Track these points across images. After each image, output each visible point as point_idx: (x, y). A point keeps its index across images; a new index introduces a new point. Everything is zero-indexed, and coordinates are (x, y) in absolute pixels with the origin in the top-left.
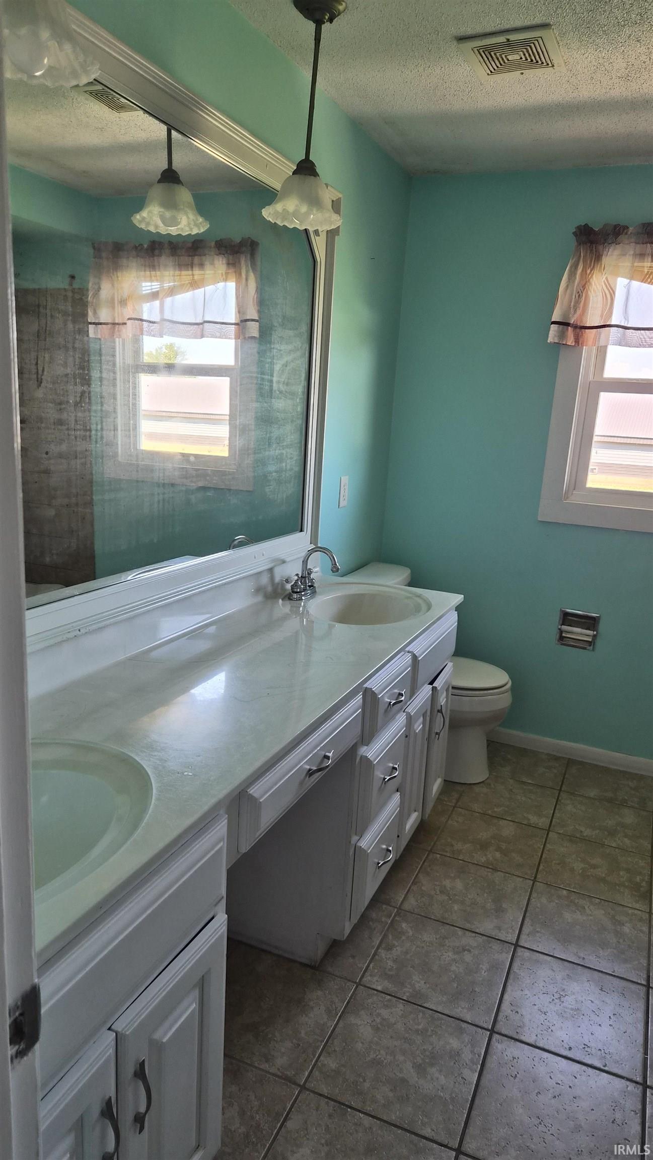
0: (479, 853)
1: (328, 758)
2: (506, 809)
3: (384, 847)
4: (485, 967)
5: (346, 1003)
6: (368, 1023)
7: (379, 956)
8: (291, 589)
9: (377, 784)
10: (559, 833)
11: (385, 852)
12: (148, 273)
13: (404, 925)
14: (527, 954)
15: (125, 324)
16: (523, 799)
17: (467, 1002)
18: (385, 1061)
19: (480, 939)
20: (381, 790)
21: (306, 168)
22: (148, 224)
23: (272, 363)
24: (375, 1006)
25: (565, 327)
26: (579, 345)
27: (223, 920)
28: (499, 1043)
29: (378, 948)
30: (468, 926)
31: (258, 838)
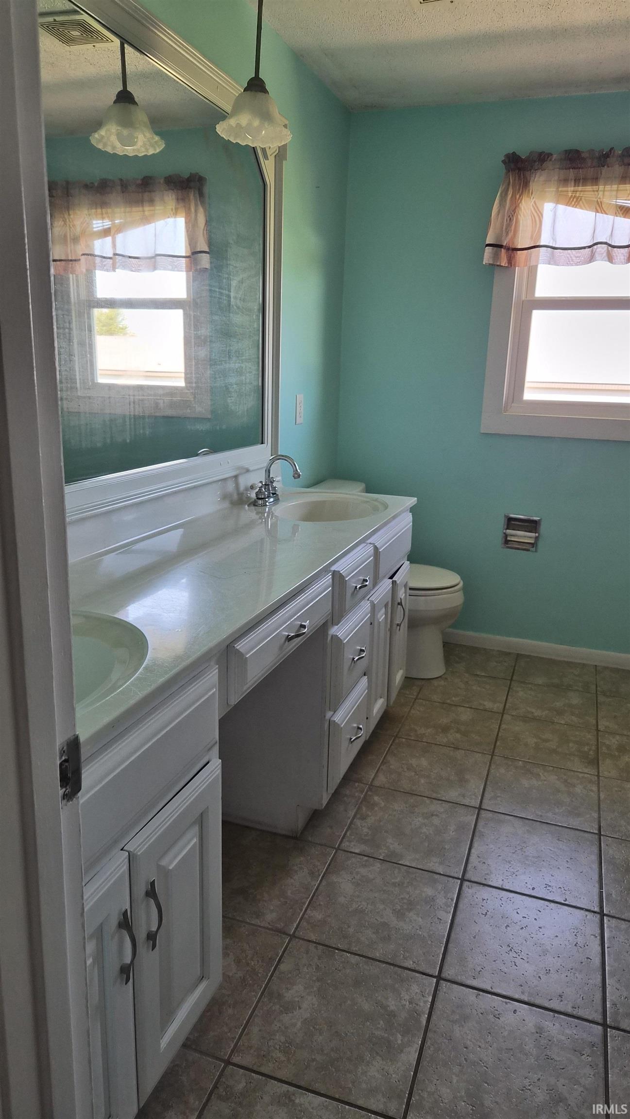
0: (441, 735)
1: (304, 627)
2: (464, 698)
3: (355, 725)
4: (452, 828)
5: (327, 865)
6: (348, 880)
7: (354, 825)
8: (256, 496)
9: (347, 664)
10: (513, 715)
11: (356, 729)
12: (99, 211)
13: (376, 798)
14: (490, 815)
15: (79, 260)
16: (479, 689)
17: (438, 857)
18: (367, 910)
19: (447, 806)
20: (350, 669)
21: (256, 85)
22: (105, 145)
23: (229, 279)
24: (354, 865)
25: (499, 249)
26: (511, 266)
27: (217, 764)
28: (469, 888)
29: (354, 818)
30: (434, 795)
31: (246, 691)
